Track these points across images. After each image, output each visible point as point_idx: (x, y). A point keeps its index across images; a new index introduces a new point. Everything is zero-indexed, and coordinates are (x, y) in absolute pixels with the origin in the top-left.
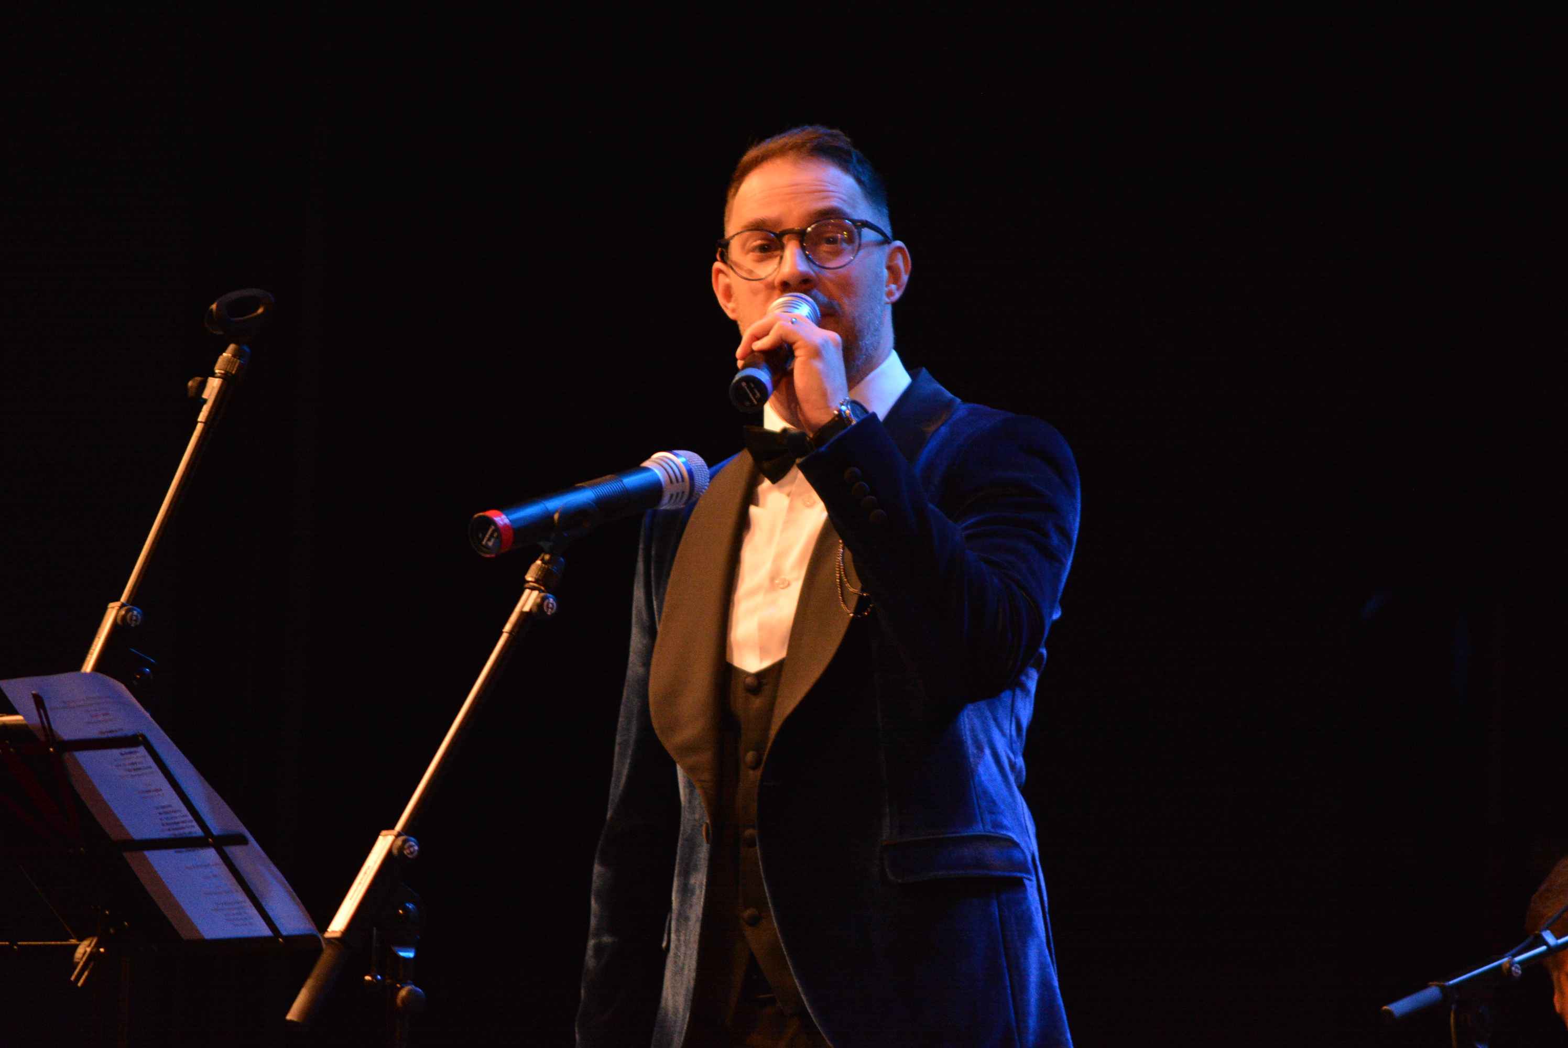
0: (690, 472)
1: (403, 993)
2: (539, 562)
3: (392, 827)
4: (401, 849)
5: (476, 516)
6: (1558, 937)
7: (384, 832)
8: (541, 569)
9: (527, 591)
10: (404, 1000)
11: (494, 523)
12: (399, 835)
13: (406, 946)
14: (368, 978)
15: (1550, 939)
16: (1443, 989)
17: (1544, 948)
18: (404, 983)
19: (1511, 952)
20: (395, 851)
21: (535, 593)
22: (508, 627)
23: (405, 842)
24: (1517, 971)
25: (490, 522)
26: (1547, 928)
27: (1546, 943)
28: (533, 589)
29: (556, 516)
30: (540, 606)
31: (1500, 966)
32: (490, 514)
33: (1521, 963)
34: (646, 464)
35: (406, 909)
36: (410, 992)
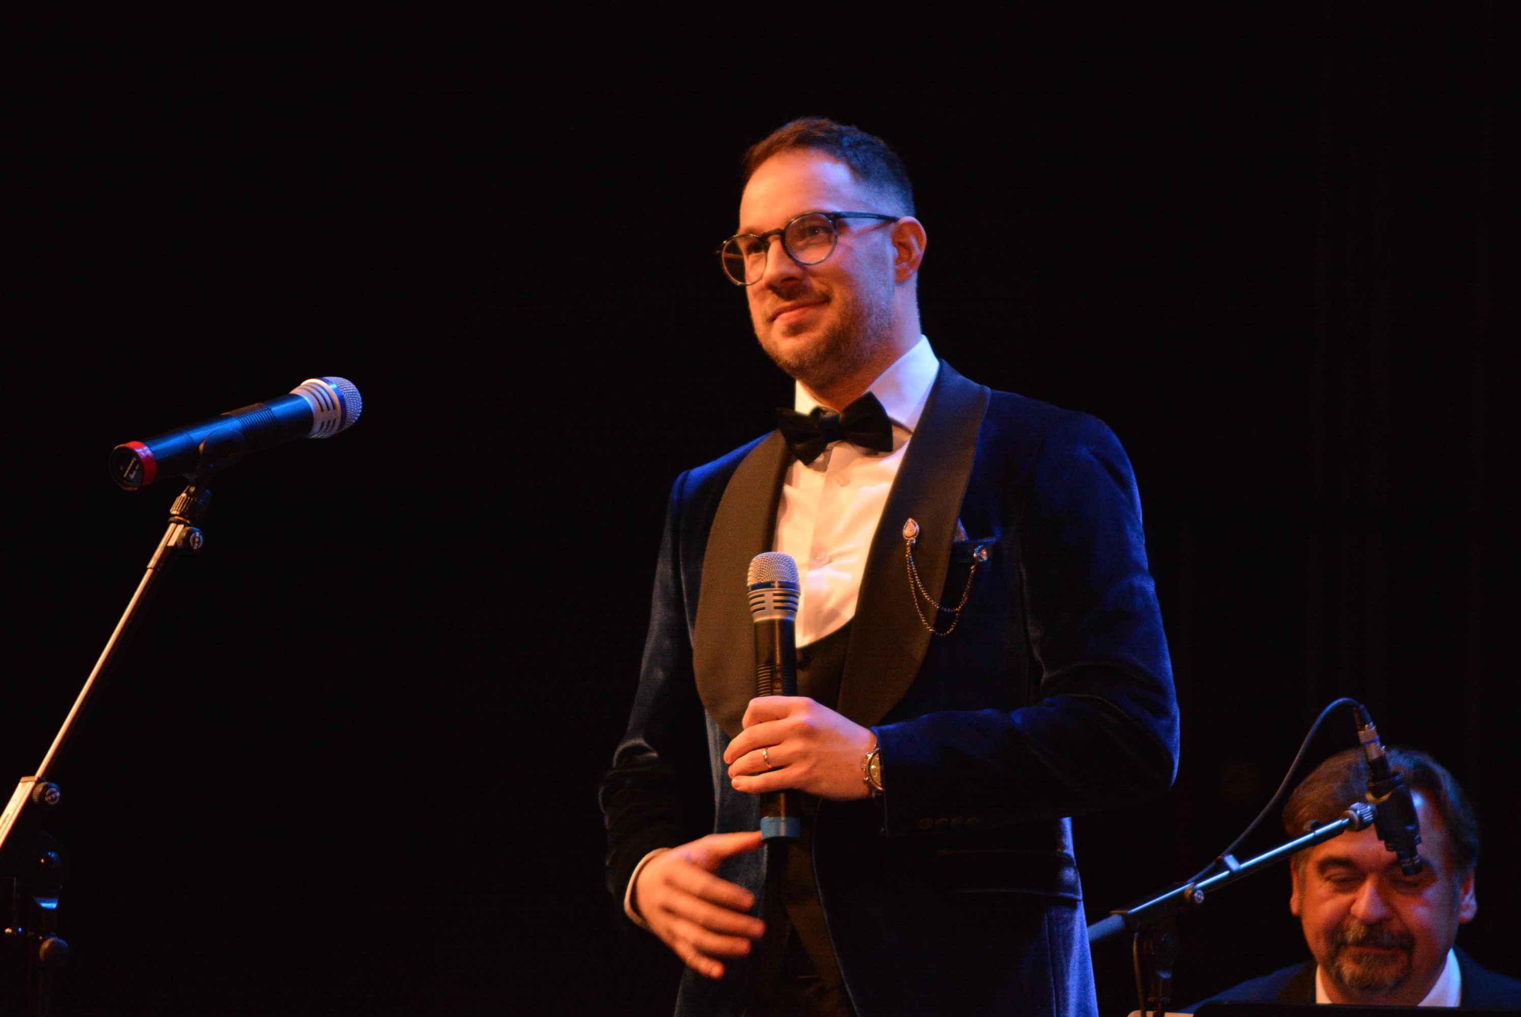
0: (342, 400)
1: (46, 945)
2: (184, 495)
3: (33, 773)
4: (42, 795)
5: (116, 448)
6: (1241, 860)
7: (23, 779)
8: (186, 501)
9: (172, 526)
10: (47, 952)
11: (136, 455)
12: (38, 782)
13: (48, 897)
14: (8, 930)
15: (1232, 863)
16: (1126, 917)
17: (1226, 873)
18: (46, 936)
19: (1194, 878)
20: (35, 797)
21: (180, 527)
22: (152, 563)
23: (45, 788)
24: (1200, 897)
25: (133, 453)
26: (1230, 853)
27: (1226, 867)
28: (178, 523)
29: (201, 447)
30: (185, 540)
31: (1182, 892)
32: (131, 445)
33: (1203, 888)
34: (296, 391)
35: (47, 858)
36: (52, 944)
